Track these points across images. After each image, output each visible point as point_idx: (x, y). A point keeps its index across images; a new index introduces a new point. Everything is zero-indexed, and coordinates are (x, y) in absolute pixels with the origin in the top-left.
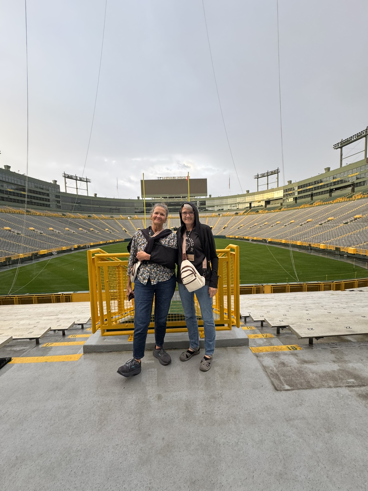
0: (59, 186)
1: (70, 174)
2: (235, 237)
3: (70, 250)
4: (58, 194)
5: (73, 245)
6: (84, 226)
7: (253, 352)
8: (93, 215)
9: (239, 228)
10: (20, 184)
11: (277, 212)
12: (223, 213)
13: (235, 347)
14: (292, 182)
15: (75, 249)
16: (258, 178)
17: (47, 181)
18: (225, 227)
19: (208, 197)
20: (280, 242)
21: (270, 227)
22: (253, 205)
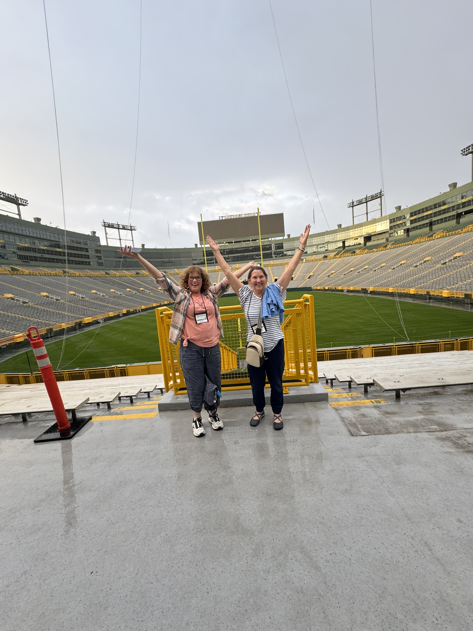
0: (99, 237)
1: (111, 222)
2: (324, 288)
3: (118, 316)
4: (98, 248)
5: (121, 310)
6: (132, 285)
7: (332, 406)
8: (142, 271)
9: (329, 276)
10: (53, 239)
11: (382, 250)
12: (306, 257)
13: (314, 403)
14: (402, 208)
15: (124, 315)
16: (353, 207)
17: (84, 233)
18: (310, 276)
19: (286, 237)
20: (385, 291)
21: (371, 272)
22: (346, 244)
